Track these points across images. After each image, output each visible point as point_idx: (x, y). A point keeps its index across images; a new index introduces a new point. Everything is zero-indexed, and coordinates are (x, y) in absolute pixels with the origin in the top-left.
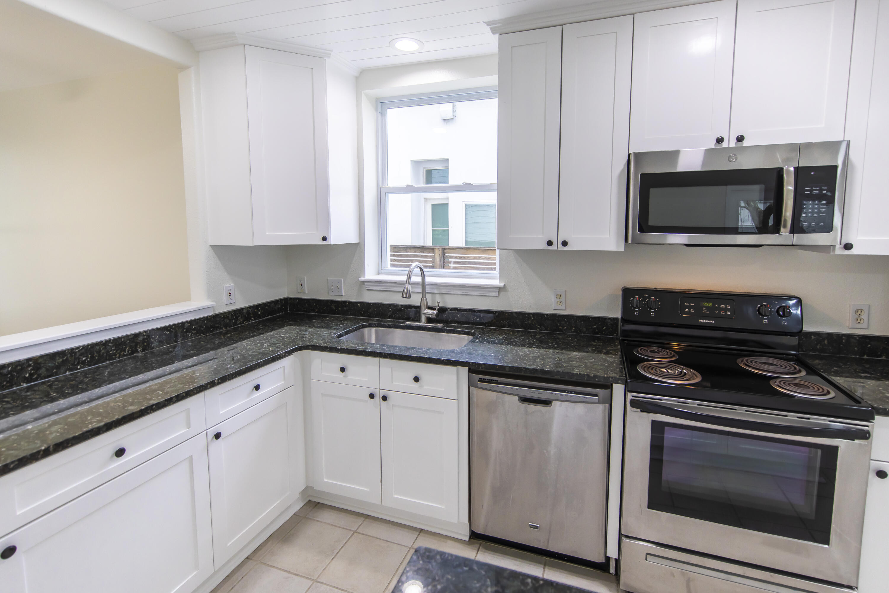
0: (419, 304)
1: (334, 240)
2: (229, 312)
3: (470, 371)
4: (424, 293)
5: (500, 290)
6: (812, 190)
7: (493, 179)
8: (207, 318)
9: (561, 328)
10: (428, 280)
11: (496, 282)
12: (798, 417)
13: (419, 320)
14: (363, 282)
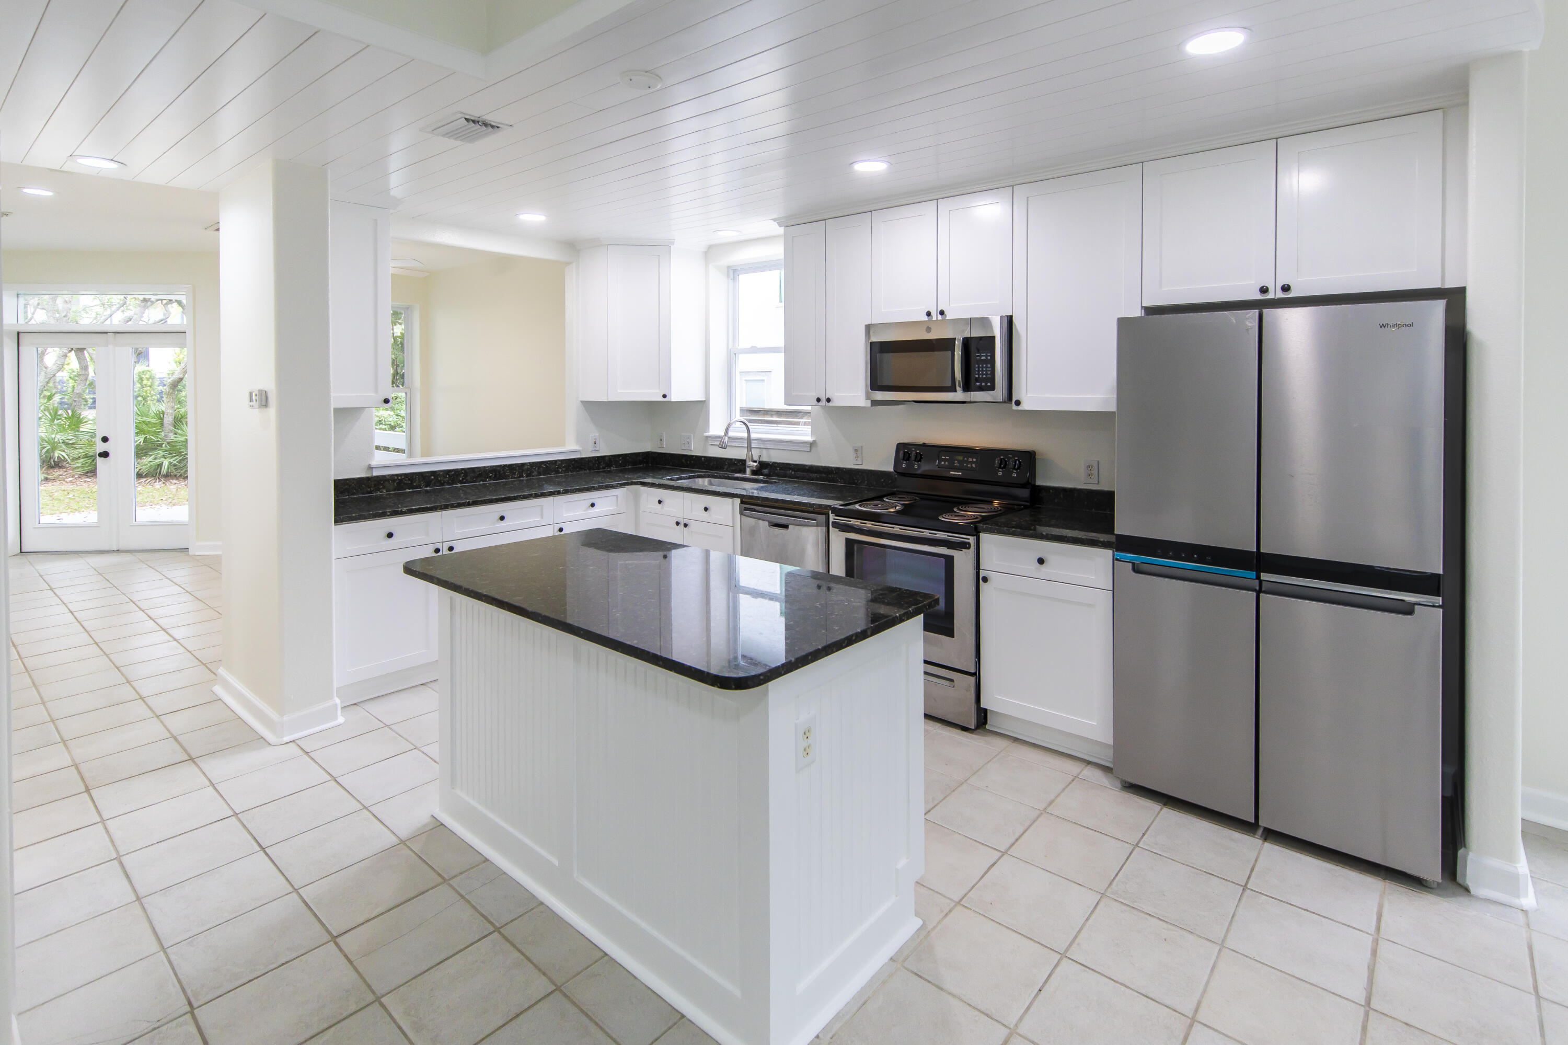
0: (745, 458)
1: (674, 397)
2: (593, 458)
3: (742, 502)
4: (749, 448)
5: (812, 444)
6: (980, 356)
7: (781, 343)
8: (574, 460)
9: (856, 481)
10: (753, 436)
11: (809, 438)
12: (930, 533)
13: (744, 472)
14: (707, 437)
